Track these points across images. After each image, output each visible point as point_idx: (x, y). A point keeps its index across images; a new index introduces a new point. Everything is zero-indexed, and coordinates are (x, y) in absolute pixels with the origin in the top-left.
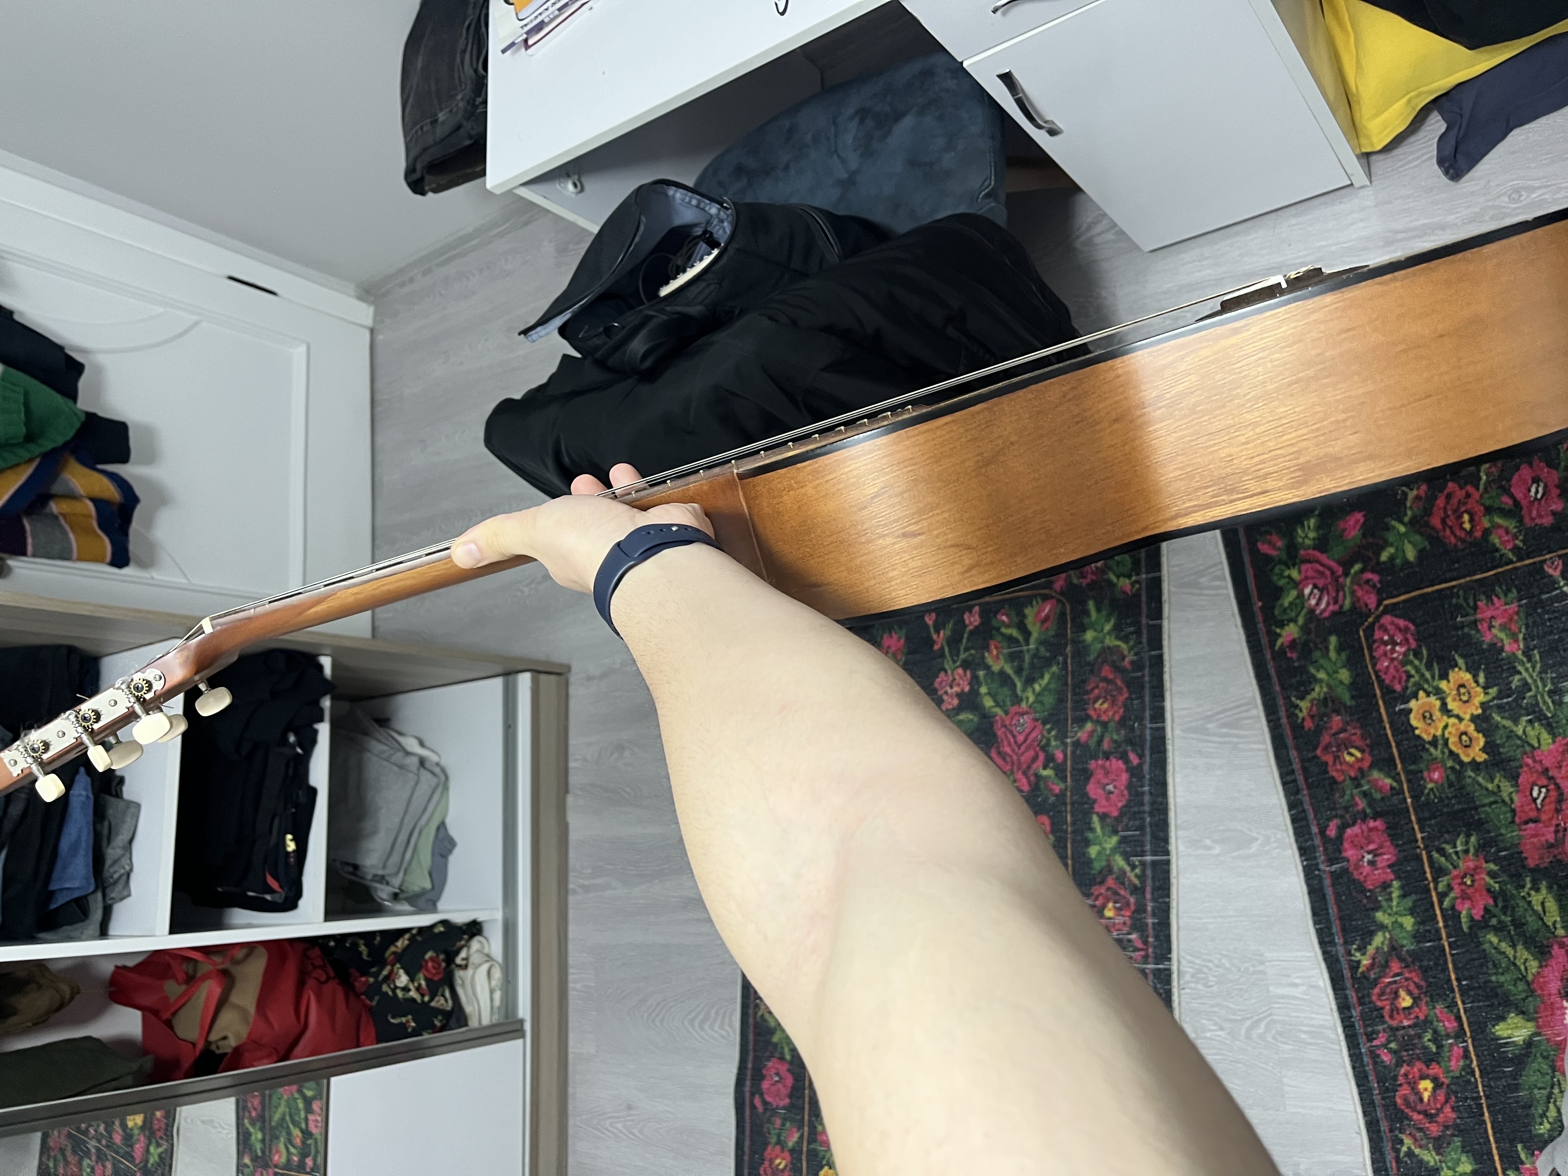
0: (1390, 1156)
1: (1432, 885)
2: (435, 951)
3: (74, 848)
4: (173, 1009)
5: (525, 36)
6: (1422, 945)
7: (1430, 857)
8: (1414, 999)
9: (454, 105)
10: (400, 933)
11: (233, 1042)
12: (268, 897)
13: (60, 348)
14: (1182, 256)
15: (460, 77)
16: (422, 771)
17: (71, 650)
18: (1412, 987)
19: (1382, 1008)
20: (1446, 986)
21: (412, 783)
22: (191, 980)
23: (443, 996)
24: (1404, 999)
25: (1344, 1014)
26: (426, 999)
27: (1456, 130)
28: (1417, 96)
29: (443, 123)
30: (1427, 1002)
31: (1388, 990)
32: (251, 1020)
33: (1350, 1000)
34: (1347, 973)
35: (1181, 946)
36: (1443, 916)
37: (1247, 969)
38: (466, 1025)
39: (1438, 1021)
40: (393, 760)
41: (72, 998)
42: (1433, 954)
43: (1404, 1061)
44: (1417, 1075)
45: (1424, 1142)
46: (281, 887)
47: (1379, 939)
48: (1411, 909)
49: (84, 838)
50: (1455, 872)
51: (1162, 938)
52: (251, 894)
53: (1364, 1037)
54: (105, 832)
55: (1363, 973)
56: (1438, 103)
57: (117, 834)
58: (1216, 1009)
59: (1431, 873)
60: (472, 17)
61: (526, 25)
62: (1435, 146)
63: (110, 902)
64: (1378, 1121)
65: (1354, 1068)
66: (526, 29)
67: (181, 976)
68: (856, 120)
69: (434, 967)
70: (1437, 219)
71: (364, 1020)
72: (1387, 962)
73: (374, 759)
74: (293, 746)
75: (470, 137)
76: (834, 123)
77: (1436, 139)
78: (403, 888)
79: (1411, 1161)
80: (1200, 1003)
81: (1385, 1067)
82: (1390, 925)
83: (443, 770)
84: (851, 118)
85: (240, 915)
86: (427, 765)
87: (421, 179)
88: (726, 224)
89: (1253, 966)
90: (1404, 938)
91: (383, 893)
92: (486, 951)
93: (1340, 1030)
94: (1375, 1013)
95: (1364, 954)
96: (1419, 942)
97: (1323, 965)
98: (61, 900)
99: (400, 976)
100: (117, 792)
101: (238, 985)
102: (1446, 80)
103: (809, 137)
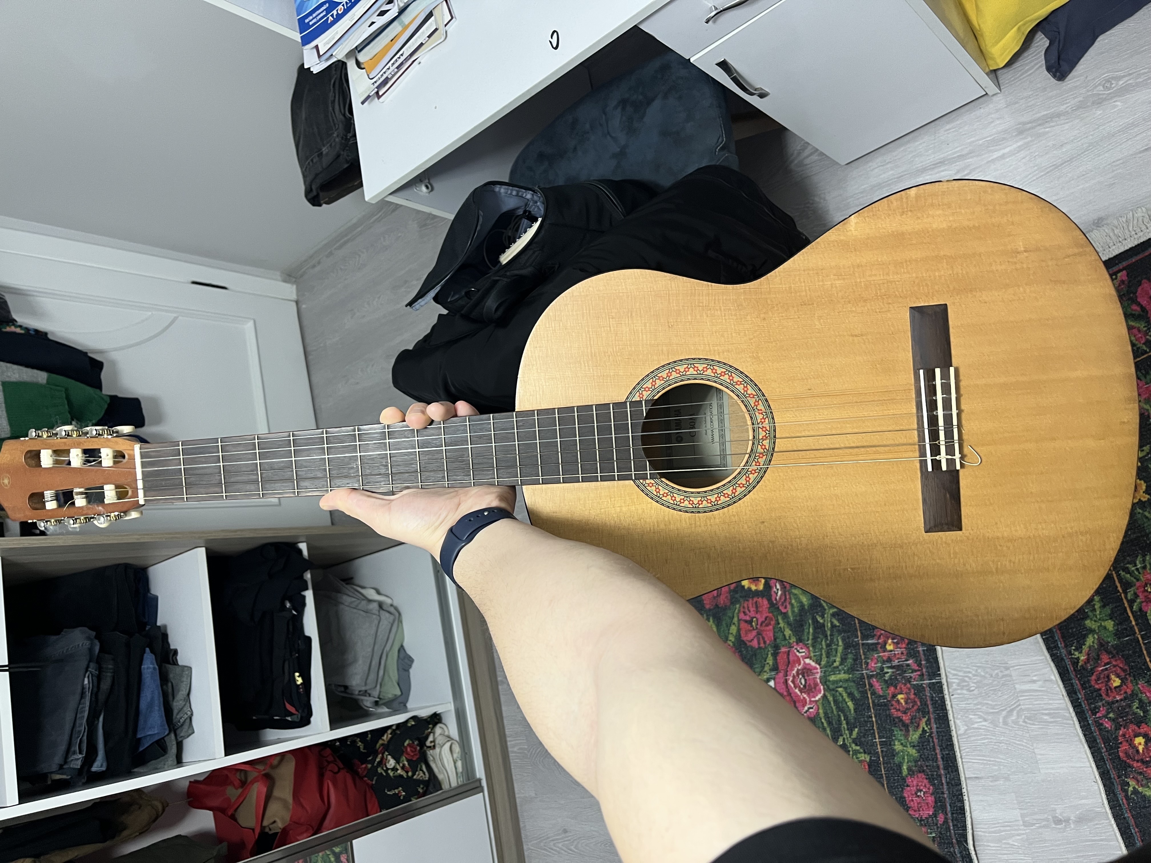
0: (1121, 796)
1: (1123, 595)
2: (411, 740)
3: (151, 705)
4: (236, 806)
5: (376, 90)
6: (1121, 640)
7: (1119, 575)
8: (1121, 679)
9: (333, 140)
10: (384, 730)
11: (280, 825)
12: (289, 719)
13: (85, 354)
14: (870, 164)
15: (333, 120)
16: (382, 612)
17: (127, 567)
18: (1119, 671)
19: (1100, 689)
20: (1143, 667)
21: (376, 622)
22: (244, 784)
23: (421, 770)
24: (1114, 681)
25: (1072, 697)
26: (410, 774)
27: (1056, 44)
28: (1024, 24)
29: (327, 154)
30: (1131, 681)
31: (1102, 676)
32: (291, 807)
33: (1076, 686)
34: (1070, 668)
35: (947, 664)
36: (1134, 617)
37: (997, 674)
38: (441, 789)
39: (1141, 693)
40: (360, 607)
41: (164, 810)
42: (1131, 645)
43: (1121, 725)
44: (1132, 734)
45: (1144, 782)
46: (297, 710)
47: (1090, 640)
48: (1110, 615)
49: (156, 698)
50: (1138, 584)
51: (931, 660)
52: (275, 718)
53: (1090, 712)
54: (170, 690)
55: (1082, 666)
56: (1041, 26)
57: (179, 691)
58: (979, 707)
59: (1121, 586)
60: (335, 76)
61: (375, 82)
62: (1043, 57)
63: (180, 739)
64: (1108, 772)
65: (1085, 735)
66: (376, 85)
67: (237, 783)
68: (619, 109)
69: (412, 751)
70: (1053, 110)
71: (368, 795)
72: (1098, 656)
73: (347, 608)
74: (290, 610)
75: (347, 162)
76: (605, 113)
77: (1043, 52)
78: (381, 697)
79: (1137, 797)
80: (966, 704)
81: (1108, 731)
82: (1097, 628)
83: (396, 609)
84: (616, 107)
85: (271, 734)
86: (384, 607)
87: (317, 196)
88: (539, 203)
89: (1001, 672)
90: (1108, 637)
91: (367, 702)
92: (446, 733)
93: (1071, 709)
94: (1095, 694)
95: (1081, 652)
96: (1119, 638)
97: (1052, 664)
98: (146, 744)
99: (389, 761)
100: (173, 661)
101: (278, 784)
102: (1045, 9)
103: (587, 126)
